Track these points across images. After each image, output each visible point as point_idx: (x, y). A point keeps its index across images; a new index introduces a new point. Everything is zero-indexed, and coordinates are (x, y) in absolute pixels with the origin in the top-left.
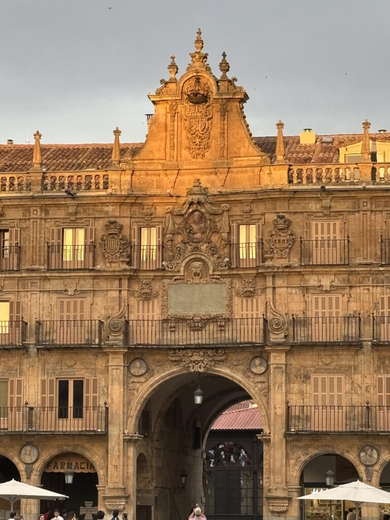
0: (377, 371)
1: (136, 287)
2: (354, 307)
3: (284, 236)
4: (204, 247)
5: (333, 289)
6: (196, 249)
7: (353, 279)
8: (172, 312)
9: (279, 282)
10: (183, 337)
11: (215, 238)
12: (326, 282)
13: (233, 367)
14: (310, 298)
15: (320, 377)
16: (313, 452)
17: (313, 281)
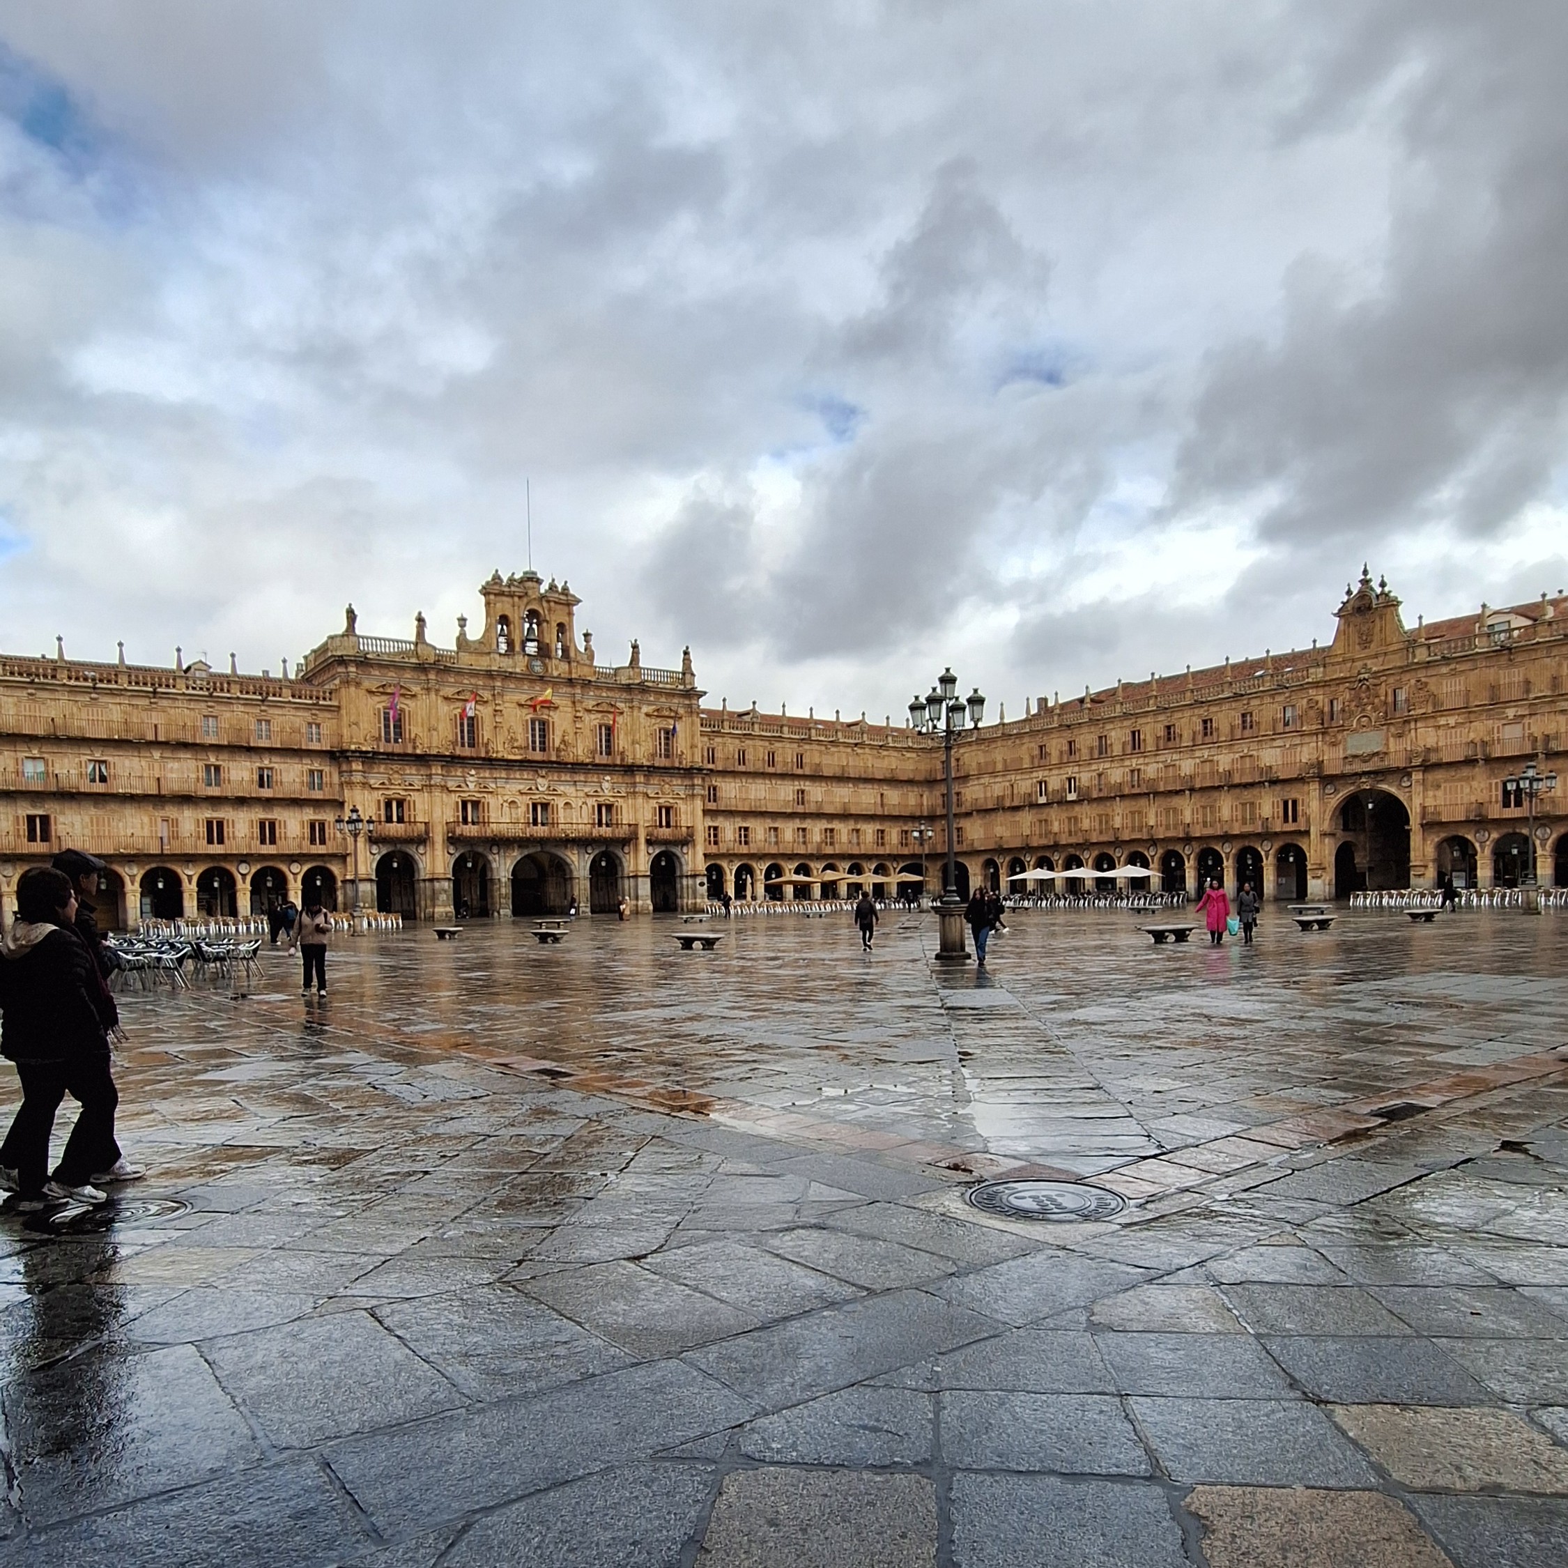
0: (1489, 778)
1: (1327, 738)
2: (1472, 736)
3: (1422, 693)
4: (1369, 708)
5: (1457, 725)
6: (1364, 710)
7: (1472, 717)
8: (1349, 752)
9: (1419, 725)
10: (1358, 767)
11: (1376, 701)
12: (1452, 721)
13: (1390, 784)
14: (1441, 732)
15: (1448, 785)
16: (1443, 835)
17: (1442, 721)
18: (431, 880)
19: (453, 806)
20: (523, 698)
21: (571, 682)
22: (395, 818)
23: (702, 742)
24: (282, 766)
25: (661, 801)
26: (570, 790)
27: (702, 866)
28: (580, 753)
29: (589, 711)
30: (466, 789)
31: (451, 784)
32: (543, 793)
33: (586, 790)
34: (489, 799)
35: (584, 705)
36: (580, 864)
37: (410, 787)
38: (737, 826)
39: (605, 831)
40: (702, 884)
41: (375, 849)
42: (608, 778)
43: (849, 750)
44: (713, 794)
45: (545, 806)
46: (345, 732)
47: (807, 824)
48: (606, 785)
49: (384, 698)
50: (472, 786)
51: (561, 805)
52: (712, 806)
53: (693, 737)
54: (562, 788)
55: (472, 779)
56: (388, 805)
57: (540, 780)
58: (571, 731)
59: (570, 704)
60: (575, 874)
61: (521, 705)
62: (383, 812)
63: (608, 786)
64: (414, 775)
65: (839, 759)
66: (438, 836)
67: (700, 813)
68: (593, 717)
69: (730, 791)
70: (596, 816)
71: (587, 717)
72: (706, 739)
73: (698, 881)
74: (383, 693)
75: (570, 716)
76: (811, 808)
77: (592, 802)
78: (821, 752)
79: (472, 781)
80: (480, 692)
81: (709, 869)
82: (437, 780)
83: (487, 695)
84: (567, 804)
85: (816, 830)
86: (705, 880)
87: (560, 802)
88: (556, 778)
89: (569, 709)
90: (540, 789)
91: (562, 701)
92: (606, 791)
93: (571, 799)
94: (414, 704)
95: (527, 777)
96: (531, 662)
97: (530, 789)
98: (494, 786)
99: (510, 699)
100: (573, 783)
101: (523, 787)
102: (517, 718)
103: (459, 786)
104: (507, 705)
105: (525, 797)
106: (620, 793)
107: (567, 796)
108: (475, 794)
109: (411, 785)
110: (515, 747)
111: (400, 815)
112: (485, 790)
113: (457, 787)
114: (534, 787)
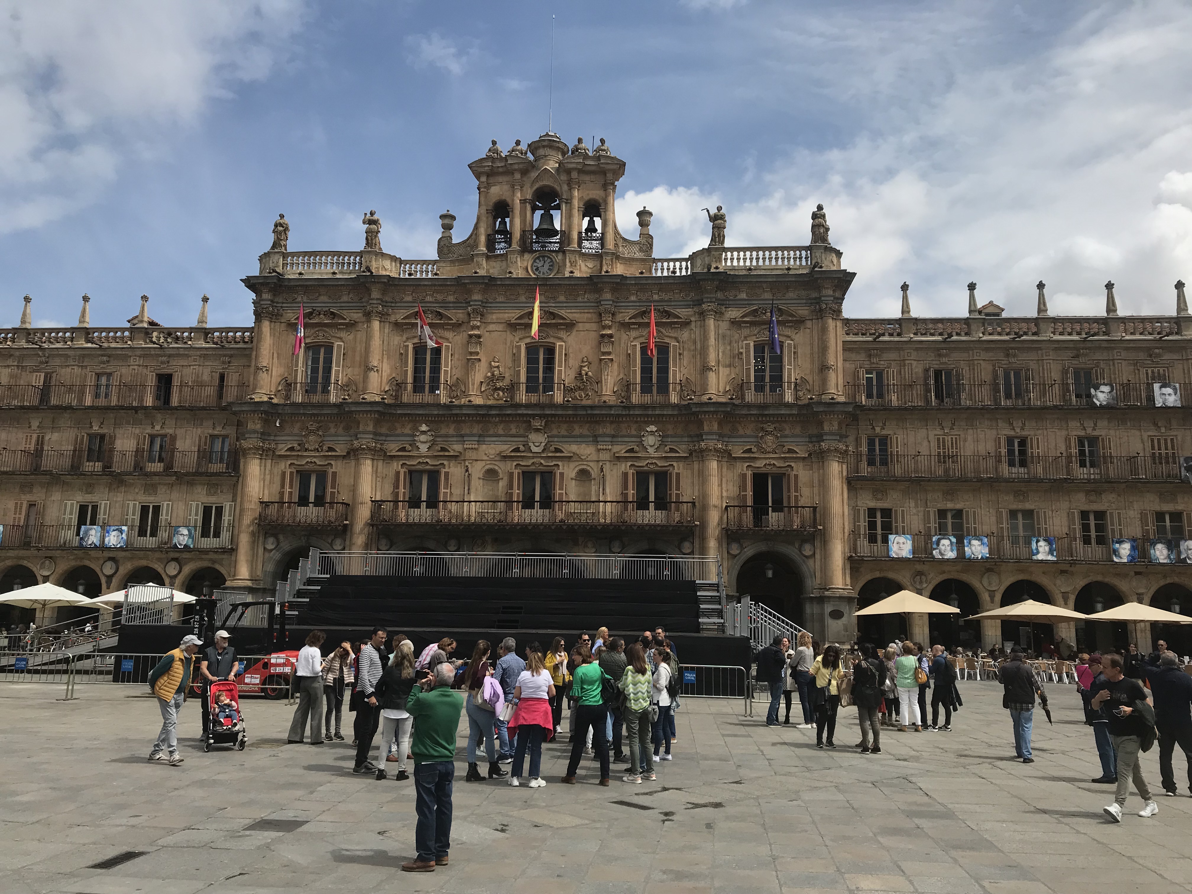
19: (392, 478)
21: (595, 286)
23: (848, 361)
24: (178, 431)
25: (757, 464)
26: (587, 450)
28: (606, 390)
29: (626, 326)
30: (414, 453)
31: (393, 448)
32: (537, 455)
33: (615, 448)
34: (451, 467)
35: (619, 318)
37: (331, 453)
38: (935, 508)
39: (653, 517)
42: (653, 428)
44: (880, 452)
45: (546, 477)
46: (253, 381)
47: (1108, 502)
48: (650, 440)
50: (424, 448)
51: (572, 474)
52: (875, 471)
53: (824, 352)
54: (574, 448)
55: (423, 438)
56: (302, 477)
57: (533, 437)
58: (594, 357)
59: (595, 317)
61: (512, 326)
63: (653, 441)
66: (361, 523)
67: (838, 484)
68: (633, 334)
69: (918, 443)
70: (632, 491)
71: (621, 335)
72: (858, 354)
73: (829, 606)
75: (593, 335)
76: (1116, 471)
77: (624, 468)
78: (1136, 362)
79: (423, 441)
80: (449, 312)
82: (367, 441)
83: (457, 315)
84: (580, 472)
87: (569, 470)
88: (563, 432)
89: (594, 326)
90: (534, 449)
91: (582, 315)
92: (651, 450)
93: (591, 464)
94: (351, 337)
95: (513, 431)
96: (535, 261)
97: (517, 450)
98: (458, 447)
99: (497, 319)
100: (591, 439)
101: (506, 448)
102: (508, 344)
103: (403, 449)
104: (492, 327)
105: (509, 463)
106: (678, 452)
107: (582, 460)
108: (428, 460)
109: (331, 449)
110: (499, 389)
111: (320, 493)
112: (444, 454)
113: (398, 451)
114: (522, 448)
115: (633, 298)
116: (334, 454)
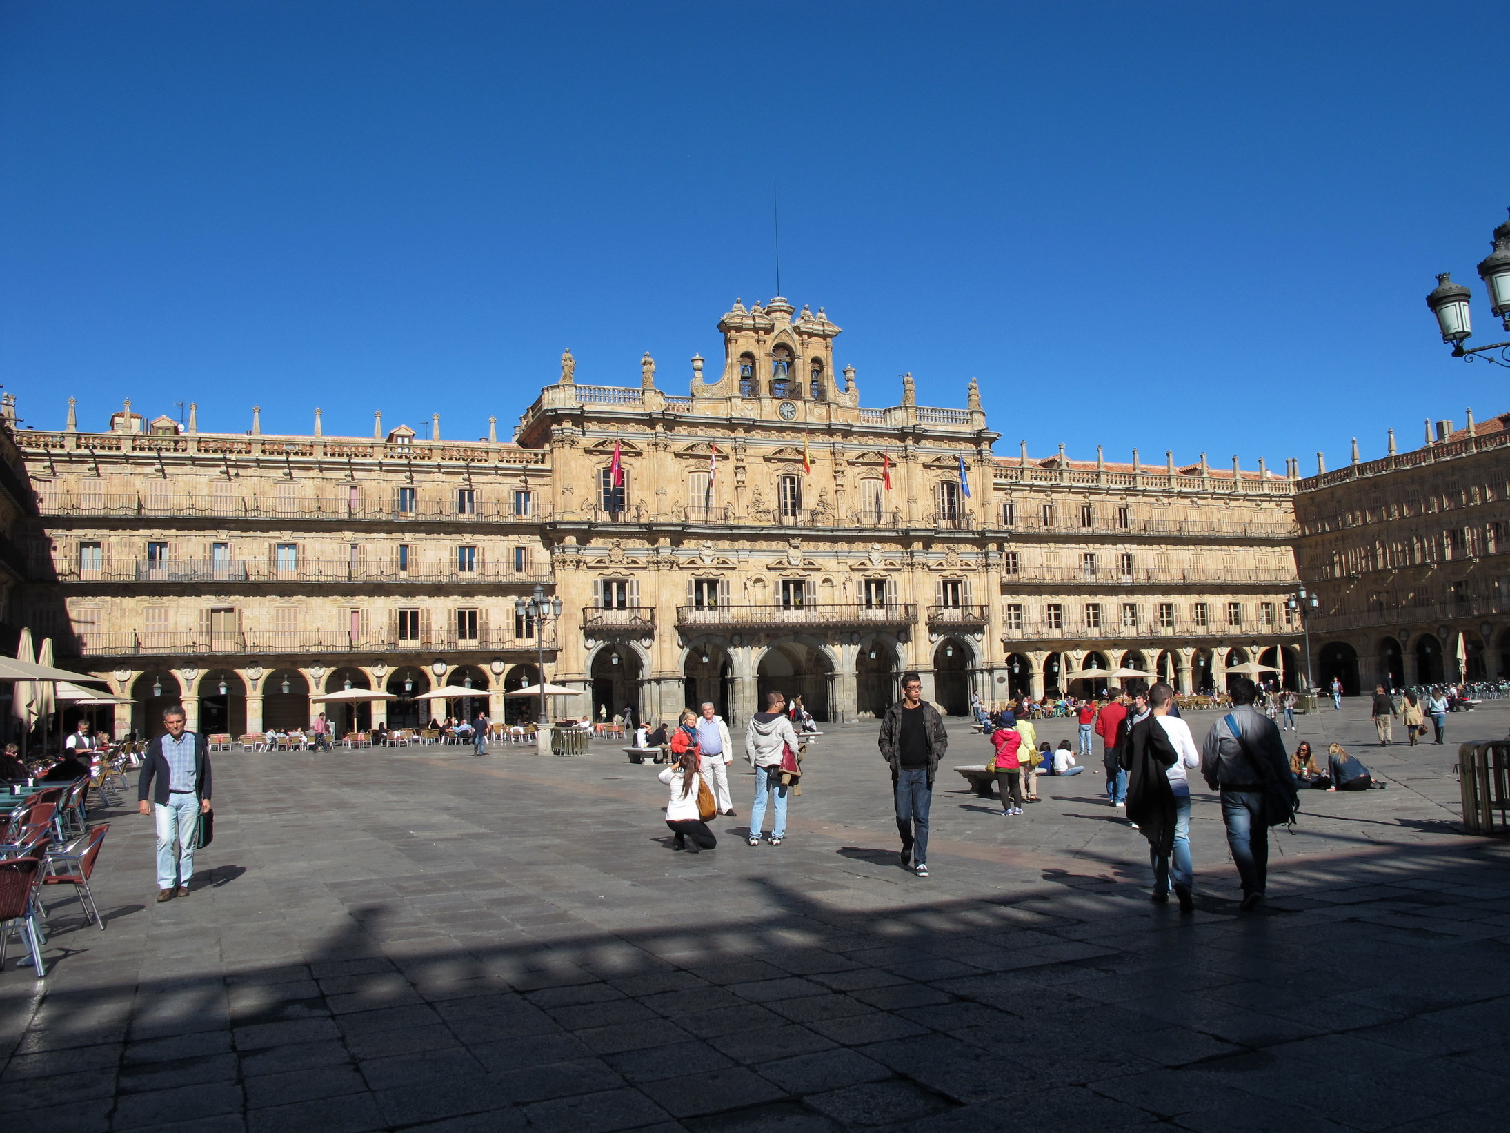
18: (658, 681)
19: (686, 586)
20: (770, 451)
21: (830, 431)
22: (615, 604)
23: (997, 498)
24: (486, 544)
25: (944, 574)
26: (830, 562)
27: (1001, 656)
28: (842, 516)
29: (851, 463)
30: (700, 565)
31: (683, 559)
32: (795, 567)
33: (851, 562)
34: (729, 576)
35: (846, 457)
36: (844, 657)
37: (634, 565)
38: (1045, 604)
39: (877, 615)
40: (1001, 680)
41: (591, 643)
42: (877, 546)
43: (1187, 501)
44: (1013, 564)
45: (799, 584)
46: (559, 500)
47: (1136, 599)
48: (875, 556)
49: (604, 457)
50: (708, 561)
51: (819, 582)
52: (1011, 578)
53: (984, 491)
54: (820, 560)
55: (707, 552)
56: (607, 585)
57: (792, 552)
58: (831, 487)
59: (829, 456)
60: (837, 670)
61: (767, 460)
62: (600, 596)
63: (878, 557)
64: (639, 549)
65: (1174, 513)
66: (666, 625)
67: (997, 589)
69: (1034, 560)
70: (863, 596)
71: (849, 471)
72: (1001, 493)
73: (997, 674)
74: (603, 452)
75: (830, 470)
76: (1141, 577)
77: (858, 577)
78: (1150, 505)
79: (707, 555)
80: (719, 446)
81: (1009, 661)
82: (665, 554)
83: (727, 449)
84: (826, 580)
85: (1148, 605)
86: (1005, 674)
87: (817, 578)
88: (812, 549)
89: (828, 463)
90: (793, 562)
91: (818, 453)
92: (875, 563)
93: (832, 574)
94: (639, 463)
95: (774, 548)
96: (781, 407)
97: (780, 563)
98: (735, 560)
99: (755, 453)
100: (832, 554)
101: (771, 561)
102: (765, 475)
103: (692, 562)
104: (751, 460)
105: (773, 573)
106: (894, 565)
107: (827, 571)
108: (711, 571)
109: (634, 562)
110: (760, 512)
111: (621, 599)
112: (724, 566)
113: (689, 563)
114: (785, 561)
115: (855, 442)
116: (636, 565)
